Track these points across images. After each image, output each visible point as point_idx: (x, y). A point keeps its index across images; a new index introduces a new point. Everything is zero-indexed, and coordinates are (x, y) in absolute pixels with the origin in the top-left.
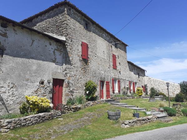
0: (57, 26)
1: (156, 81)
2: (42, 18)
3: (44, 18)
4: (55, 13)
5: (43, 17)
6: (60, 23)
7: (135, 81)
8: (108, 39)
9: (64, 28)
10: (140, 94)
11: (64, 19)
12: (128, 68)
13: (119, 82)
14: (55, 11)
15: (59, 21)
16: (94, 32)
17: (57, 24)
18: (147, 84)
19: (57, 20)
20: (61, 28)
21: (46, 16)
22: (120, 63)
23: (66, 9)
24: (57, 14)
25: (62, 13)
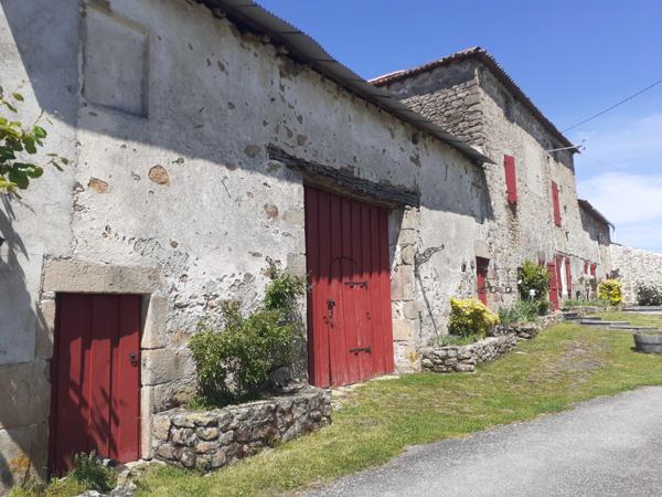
0: (449, 116)
1: (648, 259)
2: (394, 93)
3: (401, 92)
4: (440, 80)
5: (398, 91)
6: (461, 109)
7: (593, 261)
8: (541, 137)
9: (474, 123)
10: (617, 300)
11: (473, 98)
12: (579, 221)
13: (567, 263)
14: (439, 76)
15: (455, 104)
16: (519, 124)
17: (451, 112)
18: (618, 270)
19: (447, 100)
20: (467, 124)
21: (408, 86)
22: (565, 208)
23: (476, 72)
24: (448, 84)
25: (464, 80)
